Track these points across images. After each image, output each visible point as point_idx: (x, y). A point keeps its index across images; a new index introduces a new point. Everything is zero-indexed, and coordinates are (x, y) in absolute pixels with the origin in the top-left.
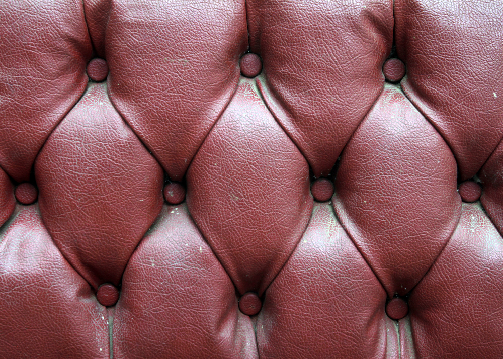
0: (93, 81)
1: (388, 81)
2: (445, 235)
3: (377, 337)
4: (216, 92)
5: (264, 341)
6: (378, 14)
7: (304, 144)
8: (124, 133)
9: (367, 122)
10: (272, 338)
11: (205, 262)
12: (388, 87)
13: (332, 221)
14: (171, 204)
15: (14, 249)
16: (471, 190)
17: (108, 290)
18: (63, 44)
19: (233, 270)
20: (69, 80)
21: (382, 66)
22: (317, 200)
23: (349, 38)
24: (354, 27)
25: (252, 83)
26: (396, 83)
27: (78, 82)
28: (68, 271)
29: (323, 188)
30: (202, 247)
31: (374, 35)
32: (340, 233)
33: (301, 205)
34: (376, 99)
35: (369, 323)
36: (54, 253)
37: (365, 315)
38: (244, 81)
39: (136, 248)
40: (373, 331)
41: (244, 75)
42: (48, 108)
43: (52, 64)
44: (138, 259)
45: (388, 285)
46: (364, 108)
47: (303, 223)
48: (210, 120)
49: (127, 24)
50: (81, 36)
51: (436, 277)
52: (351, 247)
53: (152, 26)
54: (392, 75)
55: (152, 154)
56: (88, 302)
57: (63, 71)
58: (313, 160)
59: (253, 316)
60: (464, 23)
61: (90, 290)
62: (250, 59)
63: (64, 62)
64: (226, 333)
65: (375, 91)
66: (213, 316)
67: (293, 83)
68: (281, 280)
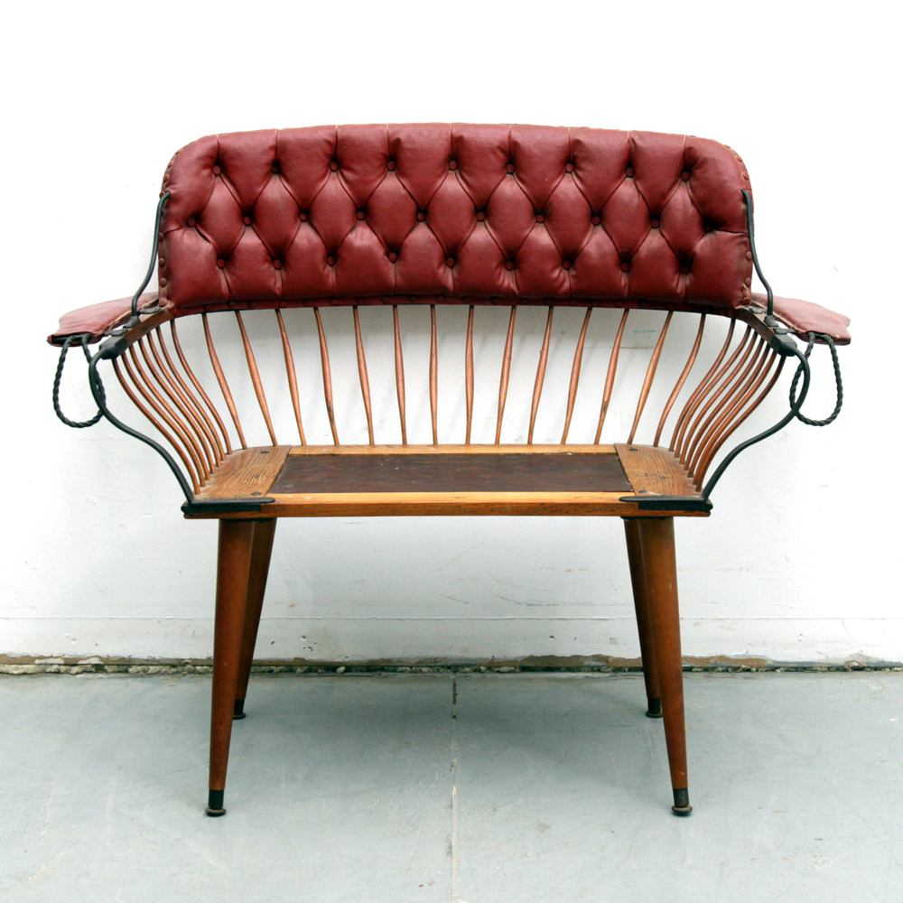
0: (389, 170)
1: (508, 173)
2: (527, 233)
3: (500, 273)
4: (439, 176)
5: (455, 275)
6: (503, 147)
7: (473, 197)
8: (404, 192)
9: (498, 189)
10: (459, 273)
11: (434, 242)
12: (508, 175)
13: (484, 228)
14: (419, 221)
15: (359, 236)
16: (540, 218)
17: (393, 255)
18: (381, 156)
19: (444, 246)
20: (382, 169)
21: (505, 167)
22: (478, 221)
23: (492, 157)
24: (494, 153)
25: (453, 173)
26: (511, 174)
27: (384, 171)
28: (380, 245)
29: (481, 216)
30: (433, 237)
31: (501, 155)
32: (486, 233)
33: (471, 222)
34: (502, 180)
35: (497, 267)
36: (375, 238)
37: (494, 264)
38: (450, 172)
39: (406, 237)
40: (498, 271)
41: (450, 169)
42: (374, 181)
43: (376, 163)
44: (407, 241)
45: (505, 253)
46: (497, 184)
47: (472, 228)
48: (437, 187)
49: (407, 149)
50: (387, 153)
51: (524, 249)
52: (490, 238)
53: (416, 149)
54: (509, 171)
55: (414, 199)
56: (386, 257)
57: (379, 167)
58: (476, 203)
59: (452, 268)
60: (536, 151)
61: (387, 254)
62: (453, 163)
63: (380, 163)
64: (441, 271)
65: (501, 178)
66: (436, 264)
67: (469, 173)
68: (463, 250)
